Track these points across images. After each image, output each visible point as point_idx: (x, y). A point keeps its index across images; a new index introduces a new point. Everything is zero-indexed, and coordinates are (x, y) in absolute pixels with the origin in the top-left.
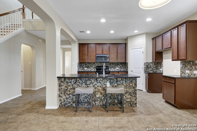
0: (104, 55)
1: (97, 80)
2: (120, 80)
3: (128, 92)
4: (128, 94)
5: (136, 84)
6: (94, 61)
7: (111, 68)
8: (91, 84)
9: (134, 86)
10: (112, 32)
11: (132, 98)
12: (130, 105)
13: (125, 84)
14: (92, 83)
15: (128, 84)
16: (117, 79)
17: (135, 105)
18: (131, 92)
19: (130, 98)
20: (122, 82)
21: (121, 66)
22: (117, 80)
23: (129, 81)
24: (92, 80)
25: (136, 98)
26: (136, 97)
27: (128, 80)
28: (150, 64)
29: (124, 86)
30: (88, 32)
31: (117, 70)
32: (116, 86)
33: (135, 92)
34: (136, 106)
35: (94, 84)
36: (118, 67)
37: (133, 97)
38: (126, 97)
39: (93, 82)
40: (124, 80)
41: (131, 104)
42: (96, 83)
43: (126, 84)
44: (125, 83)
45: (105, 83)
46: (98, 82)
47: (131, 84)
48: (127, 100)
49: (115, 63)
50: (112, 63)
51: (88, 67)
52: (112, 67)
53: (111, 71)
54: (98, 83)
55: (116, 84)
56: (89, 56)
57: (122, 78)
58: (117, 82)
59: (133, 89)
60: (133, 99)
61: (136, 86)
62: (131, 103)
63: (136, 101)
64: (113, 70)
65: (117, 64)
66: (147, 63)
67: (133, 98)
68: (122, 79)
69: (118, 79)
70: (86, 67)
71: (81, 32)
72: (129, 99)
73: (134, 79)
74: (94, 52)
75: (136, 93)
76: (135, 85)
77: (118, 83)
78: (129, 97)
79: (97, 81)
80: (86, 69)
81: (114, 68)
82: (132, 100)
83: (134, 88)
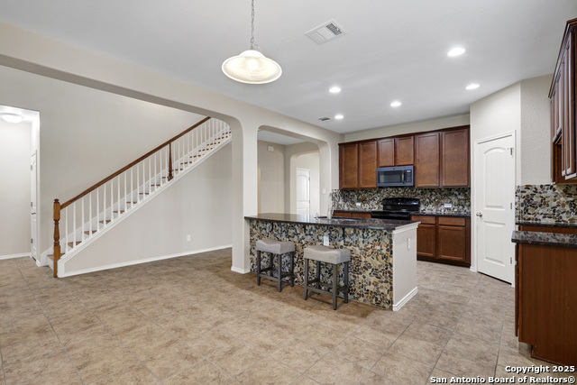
0: (397, 169)
1: (304, 227)
2: (352, 232)
3: (370, 267)
4: (370, 270)
5: (391, 247)
6: (374, 186)
7: (427, 204)
8: (296, 237)
9: (384, 251)
10: (396, 104)
11: (380, 285)
12: (374, 302)
13: (362, 245)
14: (297, 234)
15: (370, 246)
16: (343, 229)
17: (386, 306)
18: (377, 267)
19: (376, 284)
20: (354, 237)
21: (460, 197)
22: (344, 232)
23: (372, 239)
24: (296, 227)
25: (391, 288)
26: (391, 284)
27: (370, 235)
28: (539, 190)
29: (361, 249)
30: (339, 117)
31: (447, 212)
32: (341, 247)
33: (389, 269)
34: (391, 308)
35: (300, 237)
36: (451, 202)
37: (382, 282)
38: (364, 277)
39: (298, 232)
40: (361, 233)
41: (377, 299)
42: (303, 234)
43: (366, 246)
44: (363, 242)
45: (320, 238)
46: (307, 232)
47: (378, 248)
48: (368, 287)
49: (439, 190)
50: (431, 190)
51: (363, 201)
52: (431, 202)
53: (427, 212)
54: (306, 235)
55: (342, 243)
56: (361, 172)
57: (355, 227)
58: (344, 236)
59: (383, 261)
60: (382, 287)
61: (391, 253)
62: (378, 297)
63: (391, 295)
64: (434, 212)
65: (446, 192)
66: (528, 187)
67: (384, 284)
68: (355, 231)
69: (346, 230)
70: (359, 201)
71: (324, 120)
72: (372, 286)
73: (386, 234)
74: (373, 162)
75: (391, 273)
76: (388, 250)
77: (347, 239)
78: (373, 279)
79: (305, 230)
80: (358, 204)
81: (437, 204)
82: (381, 291)
83: (384, 257)
